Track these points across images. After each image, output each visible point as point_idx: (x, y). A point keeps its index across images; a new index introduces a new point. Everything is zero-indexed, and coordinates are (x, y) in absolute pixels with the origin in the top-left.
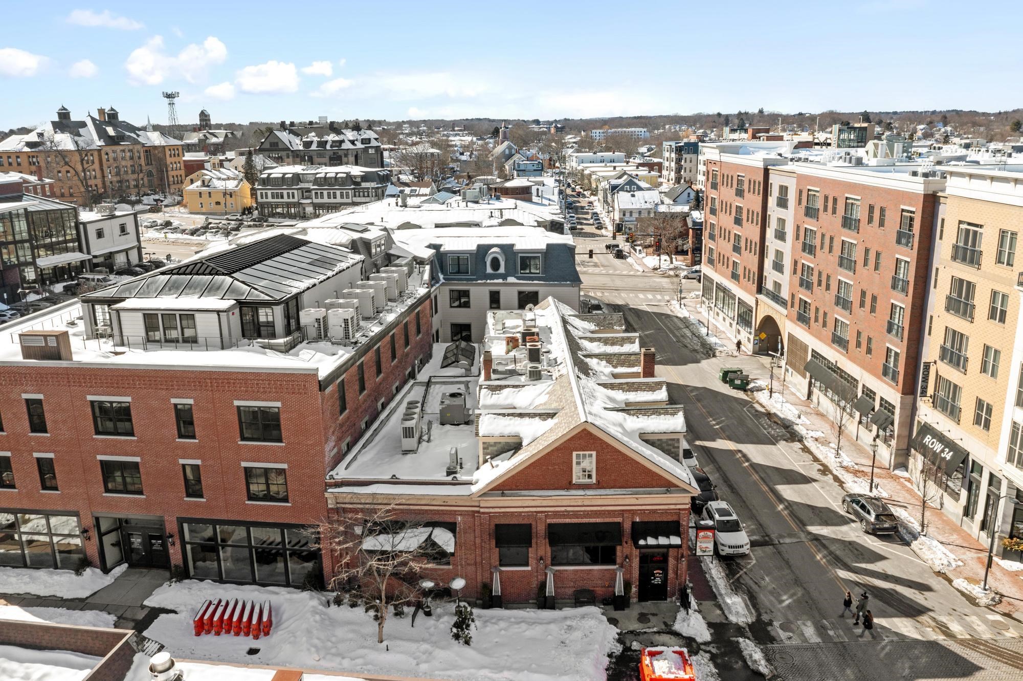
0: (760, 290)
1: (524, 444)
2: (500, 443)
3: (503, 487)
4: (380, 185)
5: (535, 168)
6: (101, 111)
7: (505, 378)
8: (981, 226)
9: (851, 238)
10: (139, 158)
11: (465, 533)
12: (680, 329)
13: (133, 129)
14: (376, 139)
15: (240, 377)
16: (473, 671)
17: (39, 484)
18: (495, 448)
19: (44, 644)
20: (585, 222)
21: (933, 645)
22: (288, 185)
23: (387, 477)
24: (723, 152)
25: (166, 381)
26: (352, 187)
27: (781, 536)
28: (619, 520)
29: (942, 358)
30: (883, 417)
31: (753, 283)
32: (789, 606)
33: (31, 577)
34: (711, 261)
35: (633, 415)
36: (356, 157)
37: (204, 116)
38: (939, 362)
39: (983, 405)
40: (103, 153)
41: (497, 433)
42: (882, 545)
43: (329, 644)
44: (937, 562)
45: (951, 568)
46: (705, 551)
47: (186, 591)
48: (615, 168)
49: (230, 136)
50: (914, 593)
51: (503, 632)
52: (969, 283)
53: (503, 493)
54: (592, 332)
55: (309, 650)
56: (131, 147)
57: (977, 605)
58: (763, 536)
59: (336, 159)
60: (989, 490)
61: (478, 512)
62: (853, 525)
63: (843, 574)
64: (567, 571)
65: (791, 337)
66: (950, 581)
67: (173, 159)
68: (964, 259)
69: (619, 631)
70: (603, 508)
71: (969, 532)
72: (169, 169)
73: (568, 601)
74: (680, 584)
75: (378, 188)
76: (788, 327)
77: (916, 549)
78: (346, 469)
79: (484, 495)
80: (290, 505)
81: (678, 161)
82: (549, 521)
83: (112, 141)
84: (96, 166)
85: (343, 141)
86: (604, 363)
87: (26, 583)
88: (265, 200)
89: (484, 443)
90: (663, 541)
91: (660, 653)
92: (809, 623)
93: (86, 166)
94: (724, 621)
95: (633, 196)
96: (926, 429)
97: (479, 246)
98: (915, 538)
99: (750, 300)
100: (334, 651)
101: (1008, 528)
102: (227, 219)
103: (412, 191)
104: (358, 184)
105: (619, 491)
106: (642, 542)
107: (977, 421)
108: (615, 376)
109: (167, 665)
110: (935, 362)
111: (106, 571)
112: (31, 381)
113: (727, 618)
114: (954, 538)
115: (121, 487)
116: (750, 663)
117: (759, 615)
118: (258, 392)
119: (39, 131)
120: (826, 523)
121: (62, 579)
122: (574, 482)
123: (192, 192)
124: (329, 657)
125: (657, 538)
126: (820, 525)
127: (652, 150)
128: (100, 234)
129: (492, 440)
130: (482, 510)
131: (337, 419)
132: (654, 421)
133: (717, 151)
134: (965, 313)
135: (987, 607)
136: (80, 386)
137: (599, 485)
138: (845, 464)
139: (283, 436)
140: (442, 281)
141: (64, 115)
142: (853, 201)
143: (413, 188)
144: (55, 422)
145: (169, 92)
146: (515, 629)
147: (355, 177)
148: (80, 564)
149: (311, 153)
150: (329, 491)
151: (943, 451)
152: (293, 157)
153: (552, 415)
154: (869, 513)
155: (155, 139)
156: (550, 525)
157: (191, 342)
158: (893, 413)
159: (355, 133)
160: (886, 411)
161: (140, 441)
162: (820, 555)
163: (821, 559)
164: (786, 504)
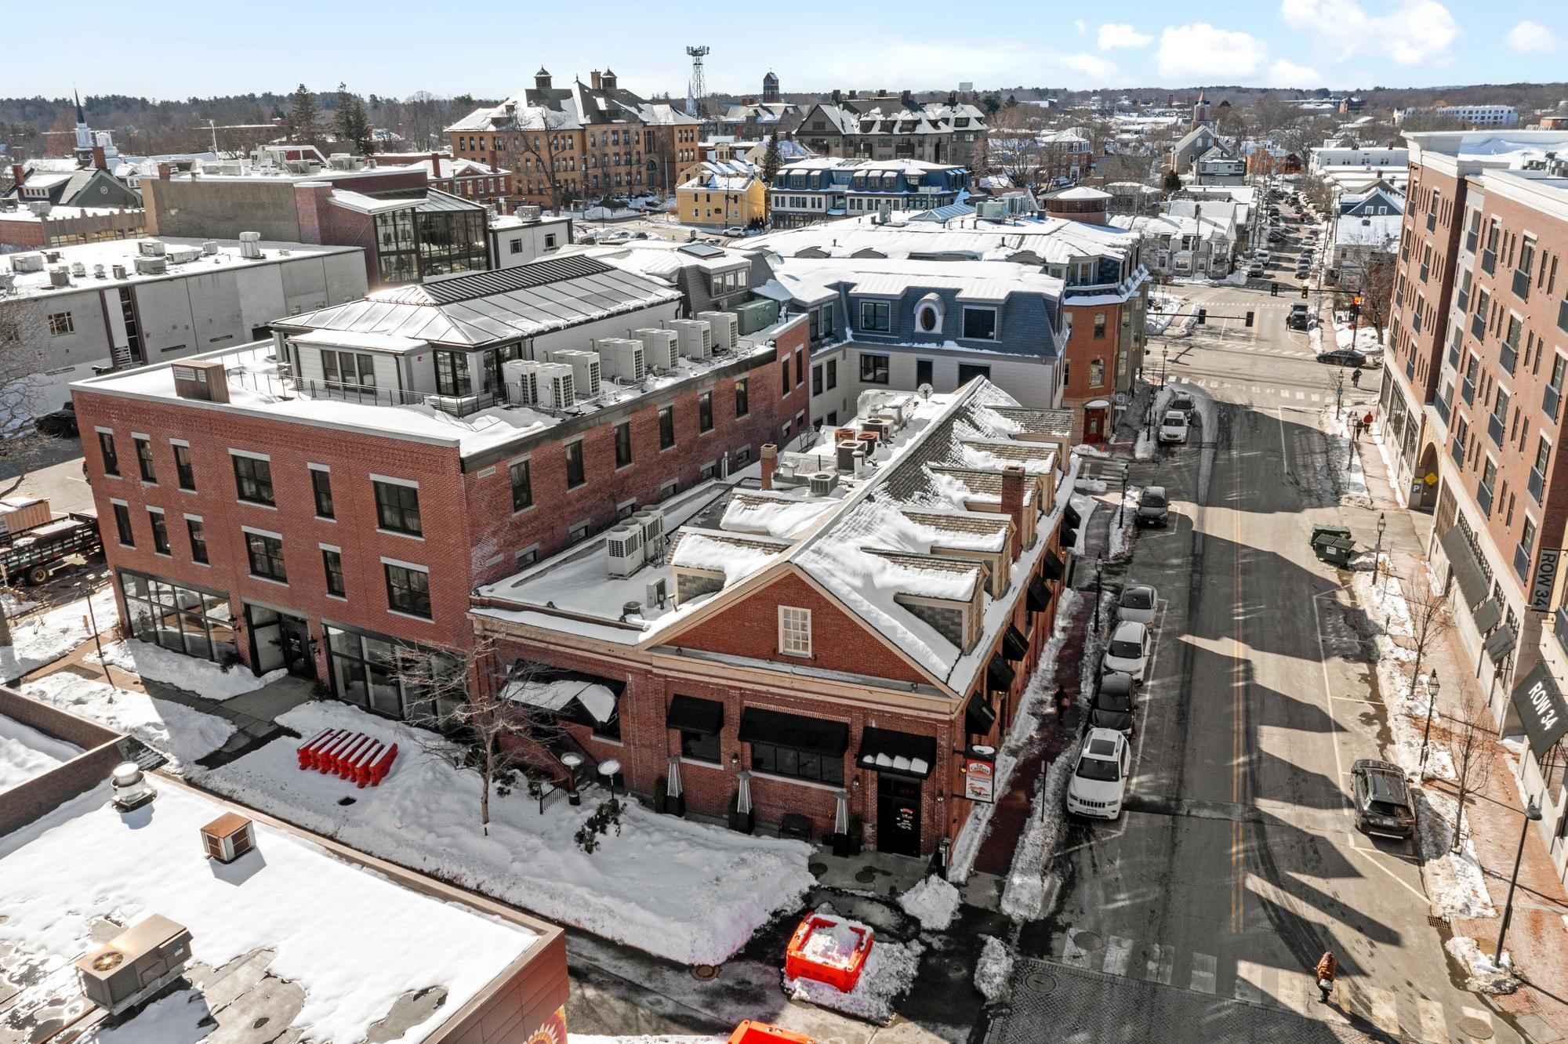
0: (1431, 397)
1: (726, 583)
2: (704, 579)
3: (682, 642)
4: (948, 192)
5: (1232, 171)
6: (595, 76)
7: (790, 489)
9: (1520, 311)
10: (638, 142)
11: (638, 700)
12: (1312, 452)
13: (634, 100)
14: (979, 119)
15: (375, 442)
16: (570, 886)
17: (191, 554)
18: (694, 586)
20: (1285, 264)
22: (814, 187)
23: (542, 604)
25: (302, 439)
26: (905, 192)
27: (1200, 805)
28: (845, 719)
30: (1503, 641)
31: (1427, 384)
32: (1117, 910)
35: (902, 564)
36: (937, 146)
37: (770, 82)
40: (587, 133)
41: (694, 563)
42: (1371, 854)
43: (424, 811)
44: (1447, 902)
45: (1465, 917)
46: (979, 794)
49: (791, 111)
50: (1358, 941)
51: (649, 847)
53: (681, 651)
54: (1012, 437)
55: (394, 812)
56: (625, 128)
58: (1168, 799)
59: (907, 150)
61: (650, 672)
62: (1347, 811)
63: (1256, 884)
64: (772, 781)
65: (1445, 485)
66: (1447, 937)
67: (685, 145)
69: (815, 883)
70: (821, 698)
72: (678, 159)
73: (773, 826)
74: (937, 837)
75: (943, 195)
76: (1445, 466)
77: (1427, 872)
78: (514, 586)
79: (654, 648)
80: (433, 622)
82: (747, 703)
83: (600, 118)
84: (576, 152)
85: (919, 122)
86: (964, 483)
87: (172, 671)
88: (780, 208)
89: (679, 576)
90: (899, 763)
91: (832, 925)
92: (1128, 944)
93: (554, 153)
94: (991, 908)
95: (1366, 223)
96: (1540, 667)
97: (909, 289)
98: (1439, 855)
99: (1418, 414)
100: (425, 820)
102: (726, 234)
104: (915, 188)
105: (845, 676)
106: (868, 759)
108: (969, 506)
109: (131, 780)
111: (258, 673)
112: (178, 423)
113: (999, 904)
115: (267, 570)
116: (976, 976)
117: (1057, 912)
118: (394, 465)
119: (509, 103)
120: (1298, 800)
121: (207, 672)
122: (781, 651)
123: (686, 193)
124: (413, 826)
125: (892, 758)
126: (1286, 800)
128: (516, 247)
129: (690, 573)
130: (655, 671)
131: (507, 515)
132: (928, 577)
133: (1418, 146)
136: (222, 435)
137: (815, 662)
138: (1417, 712)
139: (423, 529)
140: (850, 339)
141: (543, 80)
142: (1531, 244)
144: (202, 477)
145: (696, 47)
146: (668, 847)
147: (911, 177)
148: (230, 659)
149: (871, 140)
150: (473, 610)
151: (1546, 713)
152: (845, 145)
153: (781, 549)
155: (663, 115)
156: (747, 708)
158: (1517, 635)
159: (948, 108)
160: (1512, 632)
161: (280, 513)
162: (1241, 847)
163: (1238, 853)
164: (1255, 757)
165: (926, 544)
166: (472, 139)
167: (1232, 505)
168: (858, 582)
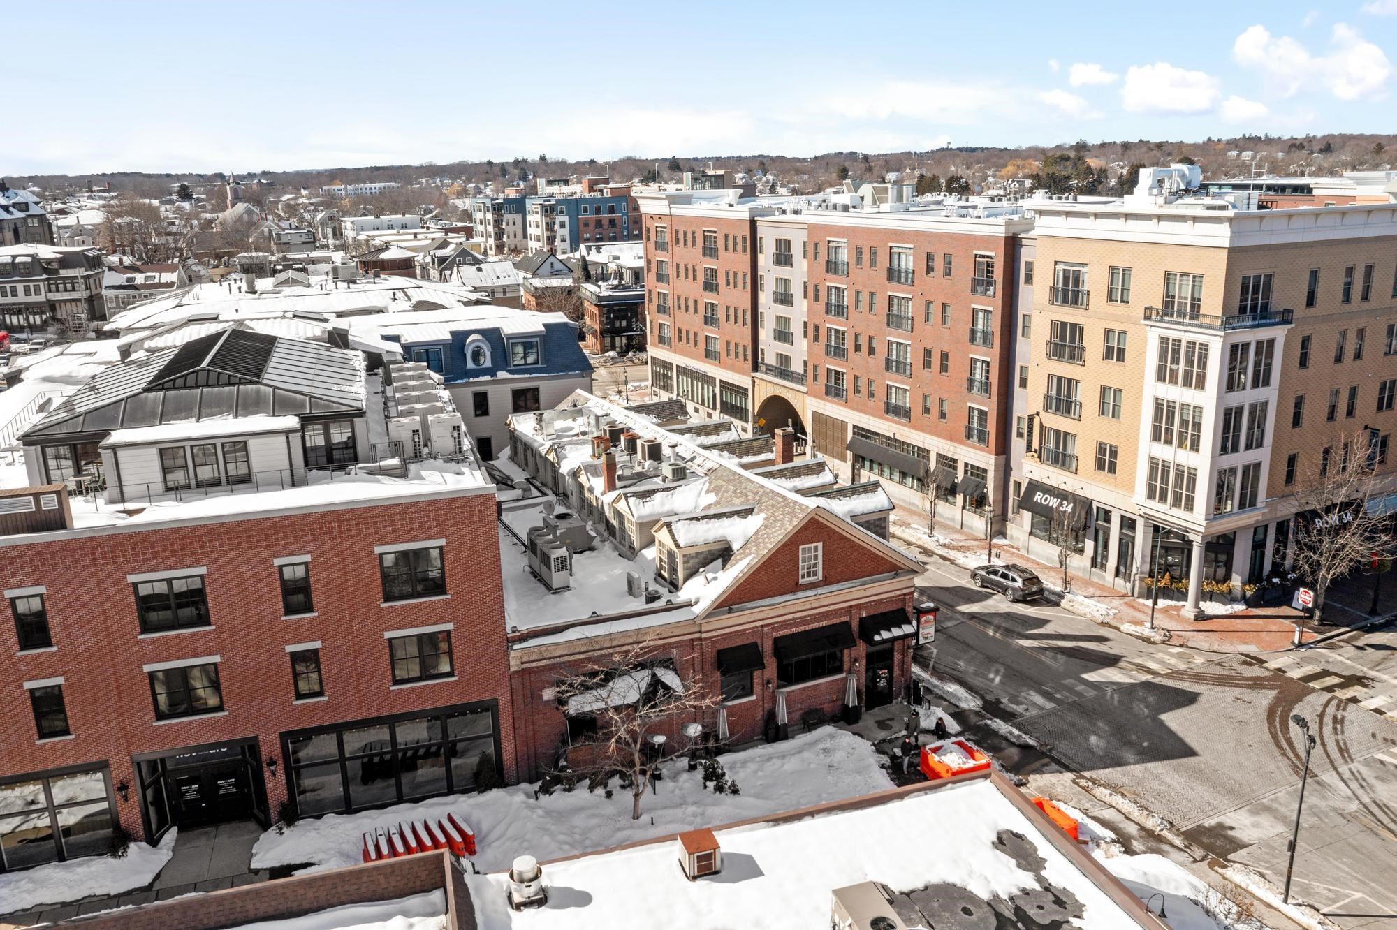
0: (755, 367)
1: (735, 547)
2: (702, 553)
3: (730, 601)
4: (91, 273)
7: (633, 484)
8: (1083, 265)
9: (903, 292)
11: (682, 669)
14: (37, 203)
15: (384, 512)
17: (34, 731)
18: (697, 560)
19: (306, 905)
21: (1146, 685)
23: (585, 616)
24: (674, 203)
25: (267, 535)
26: (45, 276)
28: (846, 618)
29: (1046, 409)
30: (973, 485)
31: (745, 359)
32: (1001, 682)
33: (32, 881)
34: (662, 340)
35: (834, 498)
36: (16, 231)
38: (1042, 413)
39: (1105, 449)
41: (701, 540)
42: (1036, 610)
44: (1097, 614)
45: (1109, 617)
47: (313, 834)
48: (415, 235)
50: (1098, 646)
52: (1073, 326)
53: (730, 609)
54: (659, 426)
57: (1153, 643)
60: (1121, 533)
61: (700, 639)
62: (994, 597)
63: (1025, 643)
64: (793, 691)
65: (816, 417)
66: (1118, 629)
68: (1065, 301)
69: (871, 743)
70: (831, 608)
71: (1101, 582)
73: (796, 728)
74: (906, 681)
75: (88, 276)
76: (808, 405)
77: (1067, 607)
80: (456, 678)
81: (497, 223)
82: (776, 634)
86: (725, 453)
89: (684, 556)
90: (896, 632)
92: (1032, 692)
94: (959, 710)
95: (480, 270)
96: (1034, 486)
97: (452, 334)
98: (1063, 597)
99: (743, 381)
101: (1147, 567)
103: (147, 278)
104: (53, 272)
105: (847, 584)
106: (877, 638)
107: (1100, 465)
108: (745, 467)
110: (1038, 414)
111: (154, 842)
112: (22, 568)
113: (957, 707)
114: (1091, 590)
115: (185, 707)
116: (1014, 740)
117: (982, 697)
118: (412, 529)
120: (970, 601)
121: (93, 869)
122: (800, 583)
125: (890, 631)
127: (431, 212)
129: (693, 551)
130: (704, 636)
133: (666, 202)
134: (1072, 357)
135: (1163, 643)
136: (115, 563)
137: (826, 581)
138: (942, 541)
139: (448, 585)
142: (900, 250)
143: (148, 274)
144: (67, 626)
146: (770, 767)
147: (49, 262)
150: (514, 648)
151: (1061, 505)
153: (750, 511)
154: (1014, 580)
156: (777, 639)
157: (244, 481)
158: (984, 478)
160: (974, 478)
161: (221, 629)
162: (990, 631)
163: (994, 634)
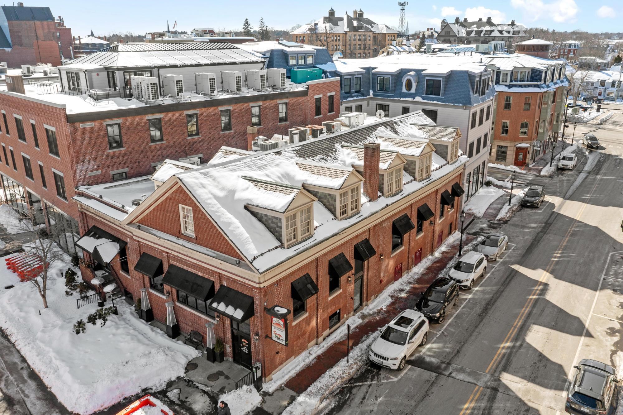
3: (143, 222)
6: (355, 12)
10: (370, 40)
11: (132, 253)
13: (371, 23)
14: (524, 32)
15: (43, 107)
17: (13, 166)
23: (98, 196)
25: (27, 108)
28: (213, 278)
35: (258, 186)
40: (347, 36)
41: (161, 179)
53: (140, 226)
56: (365, 33)
58: (442, 362)
64: (186, 310)
67: (390, 42)
69: (182, 375)
79: (129, 224)
80: (67, 203)
82: (172, 262)
83: (355, 29)
84: (341, 43)
86: (353, 154)
97: (401, 70)
105: (210, 252)
106: (215, 305)
118: (48, 119)
119: (317, 22)
122: (183, 232)
126: (524, 377)
130: (134, 237)
131: (104, 150)
136: (11, 107)
137: (197, 241)
139: (59, 154)
140: (371, 95)
141: (332, 13)
144: (10, 129)
145: (402, 2)
149: (470, 38)
150: (75, 197)
152: (459, 40)
155: (382, 29)
156: (170, 265)
159: (510, 26)
161: (28, 146)
162: (472, 405)
163: (467, 409)
164: (518, 344)
165: (299, 181)
166: (300, 37)
167: (584, 201)
168: (221, 194)
